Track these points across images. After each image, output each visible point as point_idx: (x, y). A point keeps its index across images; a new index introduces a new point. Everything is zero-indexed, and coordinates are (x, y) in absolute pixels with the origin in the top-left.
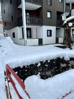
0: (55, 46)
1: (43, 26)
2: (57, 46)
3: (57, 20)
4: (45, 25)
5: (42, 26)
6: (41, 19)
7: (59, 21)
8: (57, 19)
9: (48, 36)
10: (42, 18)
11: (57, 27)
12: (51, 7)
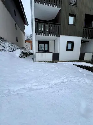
0: (76, 65)
1: (61, 36)
2: (79, 66)
3: (84, 28)
4: (64, 35)
5: (59, 36)
6: (58, 27)
7: (88, 29)
8: (86, 25)
9: (67, 50)
10: (60, 25)
11: (83, 37)
12: (77, 8)
